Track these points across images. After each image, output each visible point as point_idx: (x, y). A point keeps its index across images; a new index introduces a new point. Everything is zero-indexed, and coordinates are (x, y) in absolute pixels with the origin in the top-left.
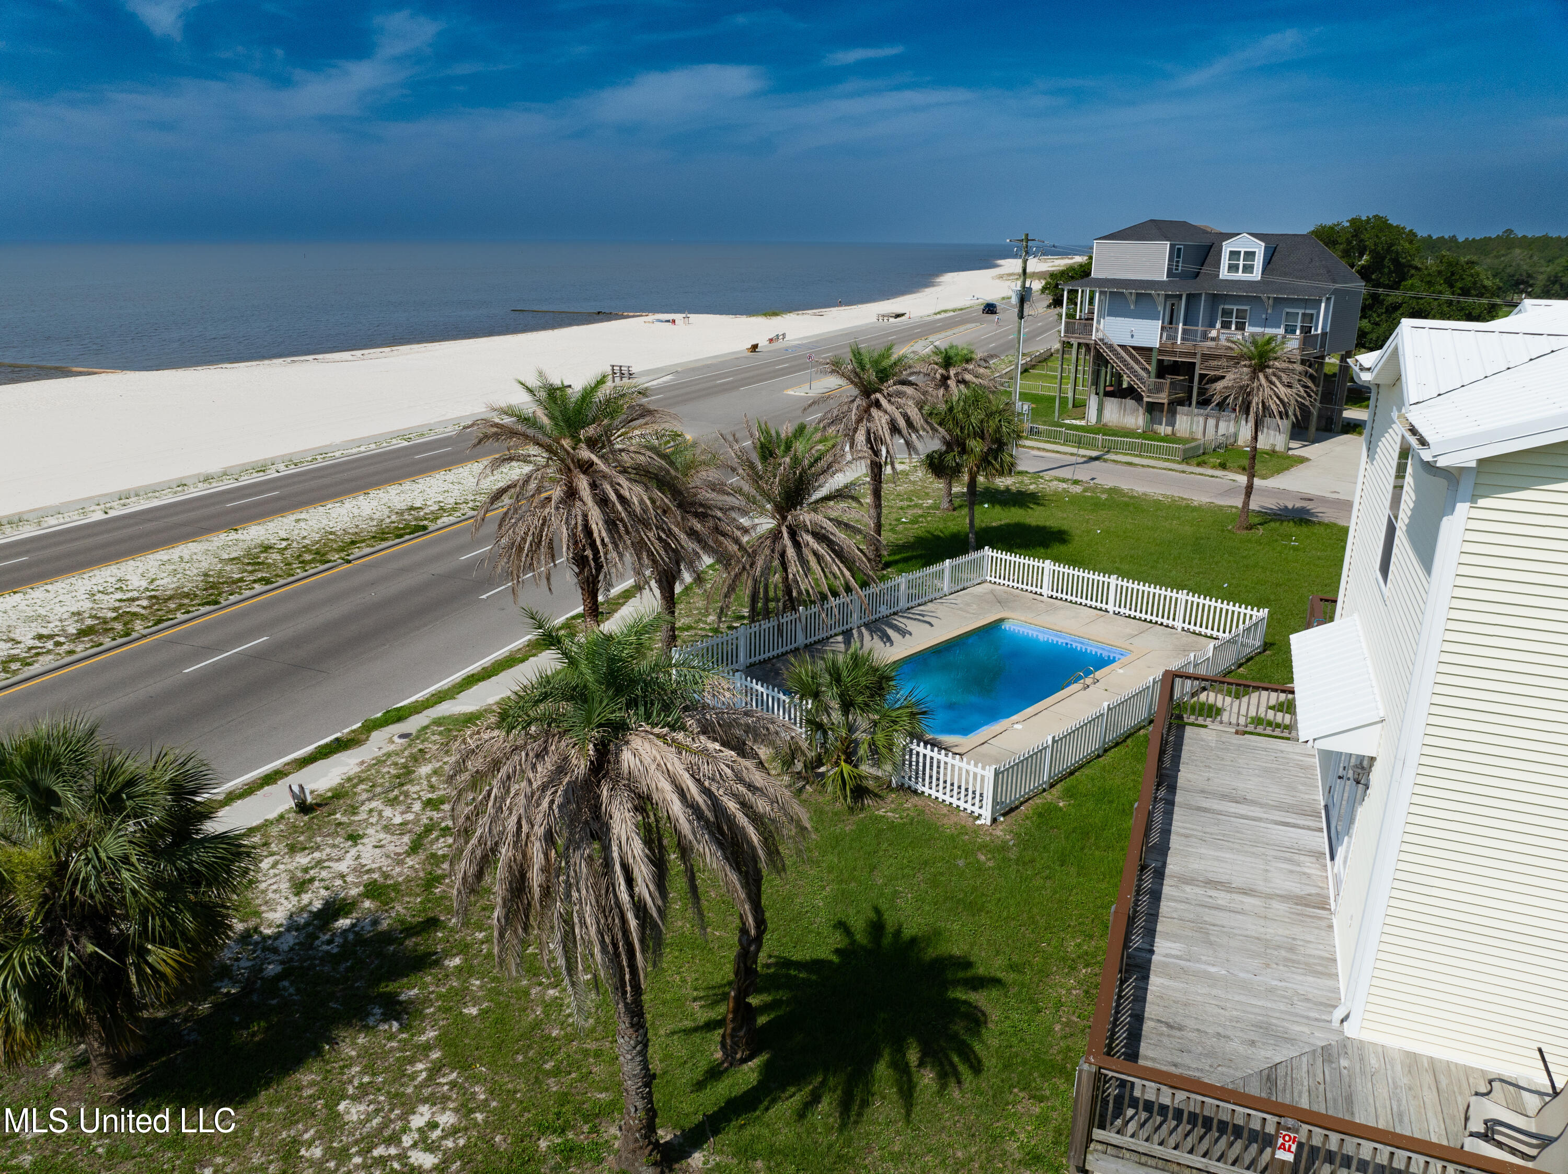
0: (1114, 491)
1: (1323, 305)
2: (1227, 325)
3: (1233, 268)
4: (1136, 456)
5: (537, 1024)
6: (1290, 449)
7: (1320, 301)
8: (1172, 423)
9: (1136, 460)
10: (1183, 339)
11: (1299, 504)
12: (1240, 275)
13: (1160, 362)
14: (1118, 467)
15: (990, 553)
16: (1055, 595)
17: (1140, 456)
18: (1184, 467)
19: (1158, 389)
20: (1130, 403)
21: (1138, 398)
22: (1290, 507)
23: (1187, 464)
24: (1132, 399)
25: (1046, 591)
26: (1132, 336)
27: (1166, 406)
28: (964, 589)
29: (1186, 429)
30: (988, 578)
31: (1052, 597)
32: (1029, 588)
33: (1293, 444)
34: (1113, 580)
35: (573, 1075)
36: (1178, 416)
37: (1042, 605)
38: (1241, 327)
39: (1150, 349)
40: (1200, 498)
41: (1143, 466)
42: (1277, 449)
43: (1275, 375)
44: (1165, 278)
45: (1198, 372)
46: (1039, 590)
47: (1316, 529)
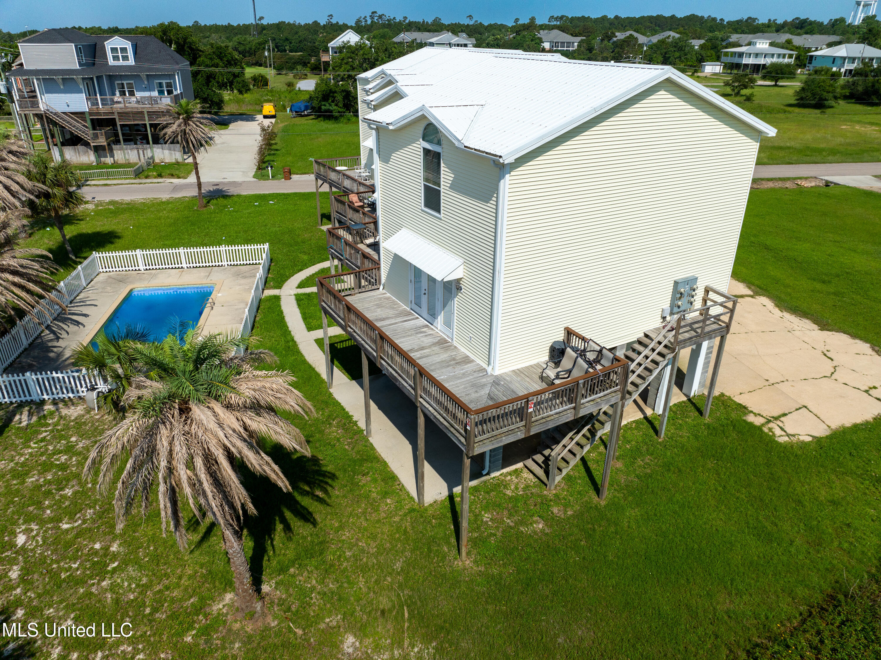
0: (112, 202)
1: (177, 77)
2: (123, 93)
3: (116, 58)
4: (106, 179)
5: (117, 601)
6: (185, 159)
7: (175, 75)
8: (112, 156)
9: (108, 182)
10: (102, 104)
11: (215, 188)
12: (121, 63)
13: (92, 120)
14: (100, 188)
15: (98, 255)
16: (148, 267)
17: (108, 179)
18: (137, 181)
19: (96, 137)
20: (80, 148)
21: (87, 144)
22: (212, 190)
23: (139, 178)
24: (82, 145)
25: (142, 267)
26: (68, 106)
27: (107, 147)
28: (92, 281)
29: (122, 159)
30: (101, 270)
31: (147, 269)
32: (131, 268)
33: (185, 157)
34: (181, 250)
35: (166, 605)
36: (115, 152)
37: (145, 275)
38: (132, 94)
39: (83, 113)
40: (165, 196)
41: (115, 185)
42: (179, 161)
43: (198, 121)
44: (78, 67)
45: (118, 123)
46: (137, 268)
47: (235, 199)
